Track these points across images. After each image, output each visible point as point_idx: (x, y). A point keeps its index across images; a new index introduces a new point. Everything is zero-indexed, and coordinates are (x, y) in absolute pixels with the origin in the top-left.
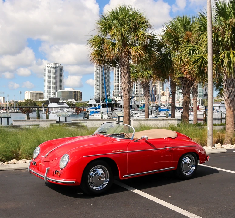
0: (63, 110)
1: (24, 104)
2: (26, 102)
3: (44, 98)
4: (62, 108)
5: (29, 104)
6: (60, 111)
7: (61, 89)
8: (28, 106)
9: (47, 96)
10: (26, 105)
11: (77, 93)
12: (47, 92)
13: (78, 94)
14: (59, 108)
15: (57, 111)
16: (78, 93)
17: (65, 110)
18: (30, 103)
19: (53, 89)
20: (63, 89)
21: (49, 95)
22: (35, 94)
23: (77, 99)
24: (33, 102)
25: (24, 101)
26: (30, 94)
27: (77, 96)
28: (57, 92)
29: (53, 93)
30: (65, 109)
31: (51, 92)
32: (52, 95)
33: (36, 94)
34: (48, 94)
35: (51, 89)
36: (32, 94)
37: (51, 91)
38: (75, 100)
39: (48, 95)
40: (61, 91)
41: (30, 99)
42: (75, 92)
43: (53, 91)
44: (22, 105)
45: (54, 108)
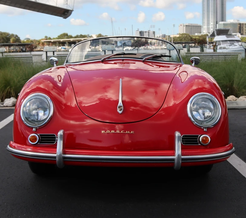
0: (233, 44)
1: (179, 40)
2: (181, 37)
3: (202, 32)
4: (232, 42)
5: (185, 39)
6: (230, 46)
7: (222, 21)
8: (183, 41)
9: (205, 29)
10: (181, 40)
11: (242, 25)
12: (205, 24)
13: (244, 27)
14: (229, 42)
15: (226, 45)
16: (244, 25)
17: (236, 44)
18: (186, 38)
19: (213, 21)
20: (225, 21)
21: (208, 28)
22: (191, 27)
23: (243, 32)
24: (189, 36)
25: (178, 36)
26: (185, 27)
27: (242, 29)
28: (217, 25)
29: (212, 26)
31: (211, 24)
32: (212, 28)
33: (193, 27)
34: (207, 27)
35: (211, 21)
36: (188, 27)
37: (211, 23)
38: (240, 34)
39: (207, 29)
40: (222, 23)
41: (185, 32)
42: (240, 24)
43: (213, 23)
44: (176, 40)
45: (221, 42)
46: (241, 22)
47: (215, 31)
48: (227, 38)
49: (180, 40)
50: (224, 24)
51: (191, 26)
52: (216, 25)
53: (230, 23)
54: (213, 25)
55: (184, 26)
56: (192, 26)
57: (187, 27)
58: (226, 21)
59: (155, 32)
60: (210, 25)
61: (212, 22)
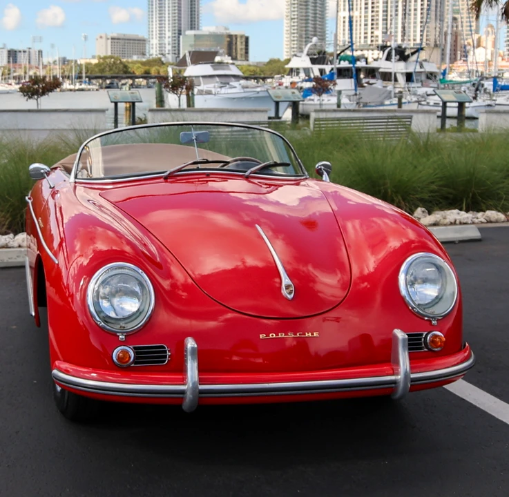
0: (228, 84)
1: (97, 70)
2: (103, 64)
3: (147, 54)
4: (224, 80)
5: (111, 70)
6: (221, 87)
7: (191, 29)
8: (108, 74)
9: (154, 46)
10: (102, 71)
11: (234, 39)
12: (154, 36)
13: (238, 43)
14: (217, 79)
15: (212, 85)
16: (238, 39)
17: (234, 83)
18: (113, 66)
19: (171, 29)
20: (198, 29)
21: (160, 44)
22: (123, 41)
23: (236, 54)
24: (121, 63)
25: (95, 61)
26: (109, 41)
27: (234, 47)
28: (181, 37)
29: (170, 40)
30: (232, 81)
31: (167, 36)
32: (169, 44)
33: (126, 41)
34: (158, 42)
35: (167, 29)
36: (116, 41)
37: (167, 32)
38: (230, 58)
39: (158, 45)
40: (193, 32)
41: (109, 54)
42: (230, 36)
43: (172, 34)
44: (92, 71)
45: (201, 78)
46: (233, 32)
47: (187, 54)
48: (215, 69)
49: (100, 70)
50: (195, 35)
51: (123, 39)
52: (179, 37)
53: (208, 33)
54: (172, 37)
55: (108, 39)
56: (125, 39)
57: (113, 41)
58: (200, 28)
59: (42, 52)
60: (165, 38)
61: (169, 31)
